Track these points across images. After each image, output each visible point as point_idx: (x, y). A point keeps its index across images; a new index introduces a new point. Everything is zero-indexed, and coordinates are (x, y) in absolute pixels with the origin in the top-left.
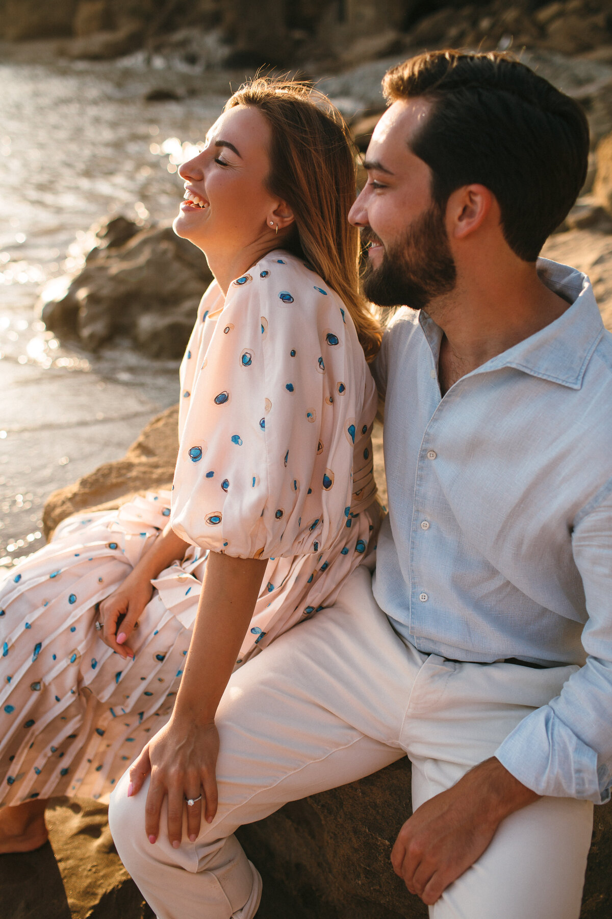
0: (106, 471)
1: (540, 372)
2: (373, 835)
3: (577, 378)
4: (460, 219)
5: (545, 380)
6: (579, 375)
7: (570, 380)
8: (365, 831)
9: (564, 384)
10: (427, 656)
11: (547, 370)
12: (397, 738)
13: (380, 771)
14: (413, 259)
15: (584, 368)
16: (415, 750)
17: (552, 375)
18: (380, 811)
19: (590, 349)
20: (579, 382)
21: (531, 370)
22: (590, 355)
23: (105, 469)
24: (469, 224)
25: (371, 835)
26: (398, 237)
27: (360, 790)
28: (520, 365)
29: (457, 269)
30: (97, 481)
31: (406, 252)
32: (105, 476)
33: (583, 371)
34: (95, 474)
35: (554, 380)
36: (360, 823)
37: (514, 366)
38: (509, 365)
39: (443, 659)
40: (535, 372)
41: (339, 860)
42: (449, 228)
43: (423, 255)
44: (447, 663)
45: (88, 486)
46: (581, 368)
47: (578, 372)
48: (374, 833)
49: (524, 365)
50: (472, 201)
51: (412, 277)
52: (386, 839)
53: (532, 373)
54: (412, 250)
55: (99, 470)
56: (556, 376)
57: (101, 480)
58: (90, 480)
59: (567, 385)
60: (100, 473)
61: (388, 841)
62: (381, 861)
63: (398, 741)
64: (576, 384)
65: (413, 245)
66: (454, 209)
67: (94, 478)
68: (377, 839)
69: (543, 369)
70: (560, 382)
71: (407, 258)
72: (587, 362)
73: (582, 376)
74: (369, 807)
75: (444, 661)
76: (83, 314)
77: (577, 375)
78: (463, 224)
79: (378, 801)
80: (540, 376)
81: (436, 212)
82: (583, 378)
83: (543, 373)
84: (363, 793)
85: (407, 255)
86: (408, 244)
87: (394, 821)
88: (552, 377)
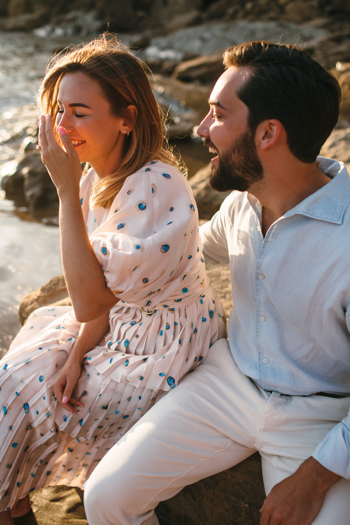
0: (56, 282)
1: (316, 216)
2: (238, 501)
3: (339, 218)
4: (263, 138)
5: (320, 220)
6: (340, 216)
7: (335, 219)
8: (233, 499)
9: (331, 221)
10: (270, 393)
11: (320, 214)
12: (254, 443)
13: (241, 463)
14: (237, 161)
15: (343, 212)
16: (264, 450)
17: (324, 217)
18: (242, 486)
19: (346, 201)
20: (341, 220)
21: (311, 215)
22: (346, 205)
23: (55, 281)
24: (268, 142)
25: (237, 501)
26: (228, 147)
27: (229, 475)
28: (304, 212)
29: (263, 167)
30: (51, 288)
31: (233, 156)
32: (56, 285)
33: (343, 214)
34: (49, 284)
35: (325, 220)
36: (230, 494)
37: (300, 213)
38: (297, 213)
39: (280, 394)
40: (313, 216)
41: (215, 515)
42: (257, 144)
43: (242, 158)
44: (282, 396)
45: (46, 291)
46: (341, 212)
47: (340, 214)
48: (239, 500)
49: (306, 212)
50: (270, 128)
51: (237, 172)
52: (246, 503)
53: (312, 217)
54: (236, 155)
55: (51, 281)
56: (326, 217)
57: (54, 287)
58: (47, 288)
59: (333, 222)
60: (52, 283)
61: (248, 504)
62: (243, 516)
63: (254, 445)
64: (338, 221)
65: (237, 152)
66: (260, 134)
67: (49, 286)
68: (241, 504)
69: (318, 214)
70: (329, 221)
71: (234, 160)
72: (344, 209)
73: (342, 216)
74: (235, 484)
75: (281, 395)
76: (27, 183)
77: (339, 216)
78: (265, 141)
79: (241, 481)
80: (317, 218)
81: (250, 134)
82: (343, 218)
83: (318, 216)
84: (232, 476)
85: (233, 158)
86: (234, 151)
87: (251, 493)
88: (324, 218)
